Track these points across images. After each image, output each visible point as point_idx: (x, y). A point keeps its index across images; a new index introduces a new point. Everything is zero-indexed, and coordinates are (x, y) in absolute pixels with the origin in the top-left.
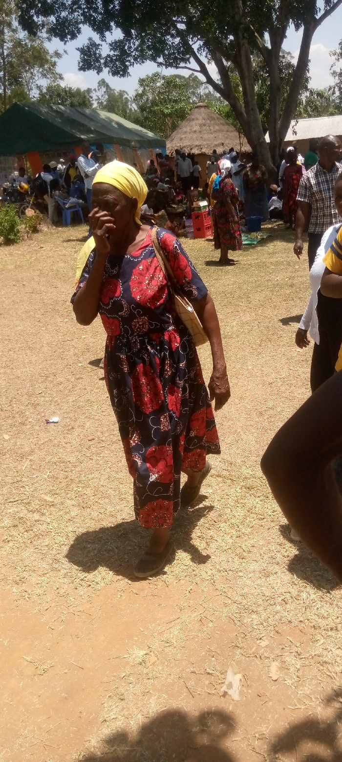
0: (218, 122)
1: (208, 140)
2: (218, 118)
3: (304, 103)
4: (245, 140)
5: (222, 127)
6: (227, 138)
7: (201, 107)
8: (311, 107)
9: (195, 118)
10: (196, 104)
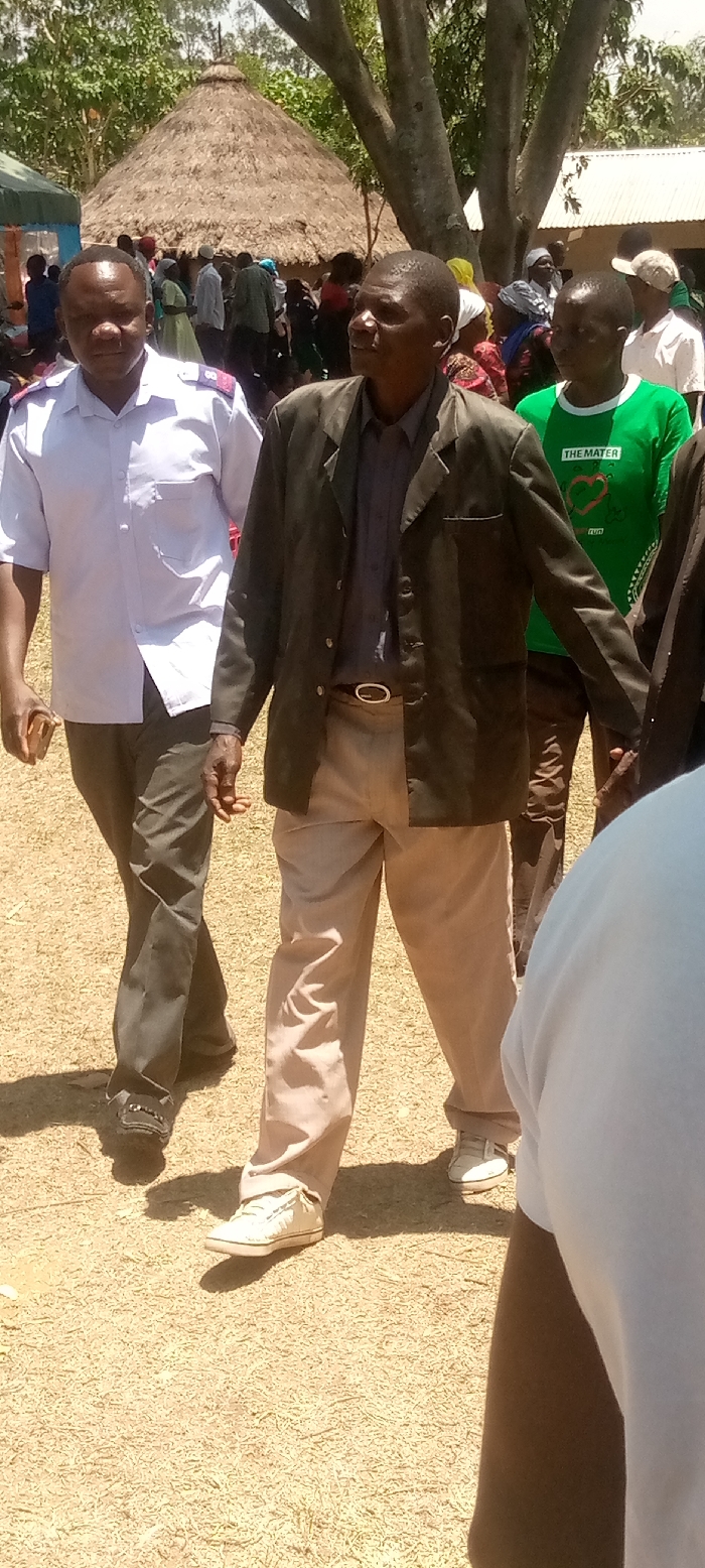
0: (284, 141)
1: (246, 205)
2: (285, 128)
3: (613, 90)
4: (389, 216)
5: (299, 160)
6: (317, 202)
7: (223, 80)
8: (637, 107)
9: (198, 121)
10: (203, 65)
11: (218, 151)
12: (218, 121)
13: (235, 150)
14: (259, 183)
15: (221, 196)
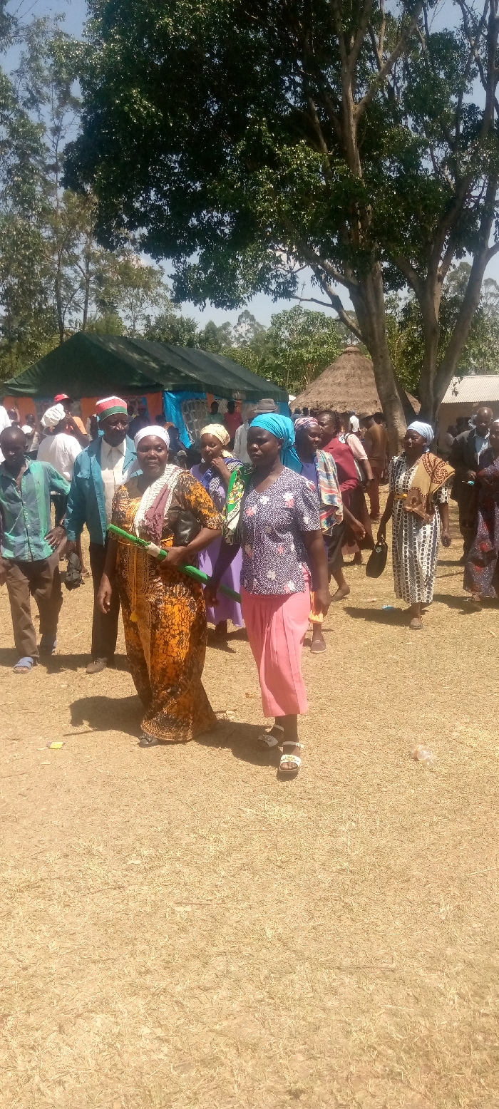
7: (351, 352)
9: (342, 366)
11: (348, 376)
12: (349, 366)
13: (353, 376)
14: (361, 387)
15: (347, 392)
